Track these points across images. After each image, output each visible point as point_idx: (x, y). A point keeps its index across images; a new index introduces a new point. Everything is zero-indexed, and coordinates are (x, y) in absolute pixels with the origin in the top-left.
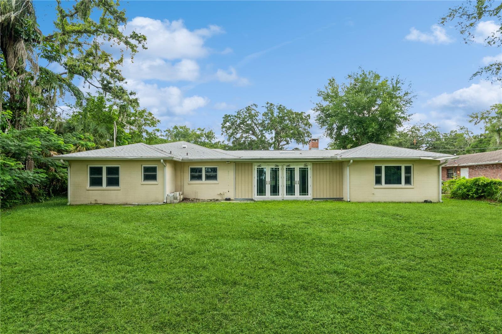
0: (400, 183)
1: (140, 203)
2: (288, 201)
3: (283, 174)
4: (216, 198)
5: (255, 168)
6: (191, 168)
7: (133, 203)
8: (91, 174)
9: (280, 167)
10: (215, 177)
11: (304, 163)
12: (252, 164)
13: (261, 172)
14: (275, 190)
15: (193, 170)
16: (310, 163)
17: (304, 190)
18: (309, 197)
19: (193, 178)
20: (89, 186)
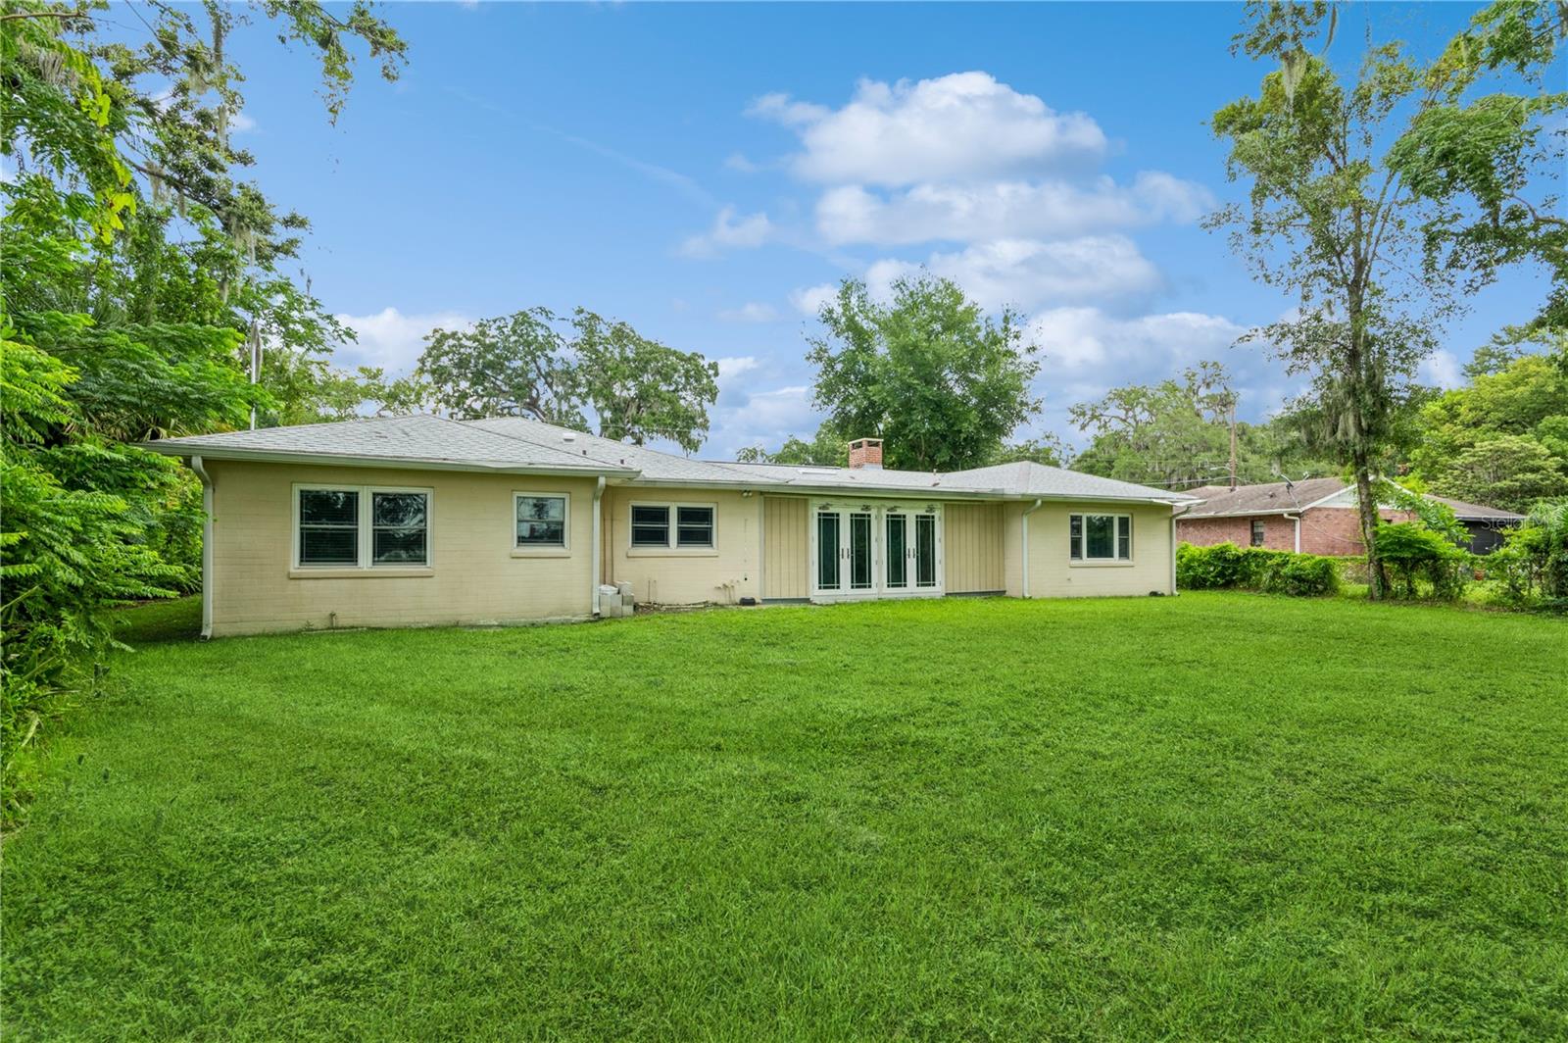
0: (1111, 555)
1: (507, 621)
2: (890, 602)
3: (879, 529)
4: (712, 599)
5: (814, 511)
6: (633, 508)
7: (482, 623)
8: (305, 517)
9: (873, 513)
10: (704, 537)
11: (925, 505)
12: (806, 500)
13: (829, 524)
14: (861, 576)
15: (640, 514)
16: (938, 503)
17: (926, 575)
18: (938, 590)
19: (641, 537)
20: (297, 564)
